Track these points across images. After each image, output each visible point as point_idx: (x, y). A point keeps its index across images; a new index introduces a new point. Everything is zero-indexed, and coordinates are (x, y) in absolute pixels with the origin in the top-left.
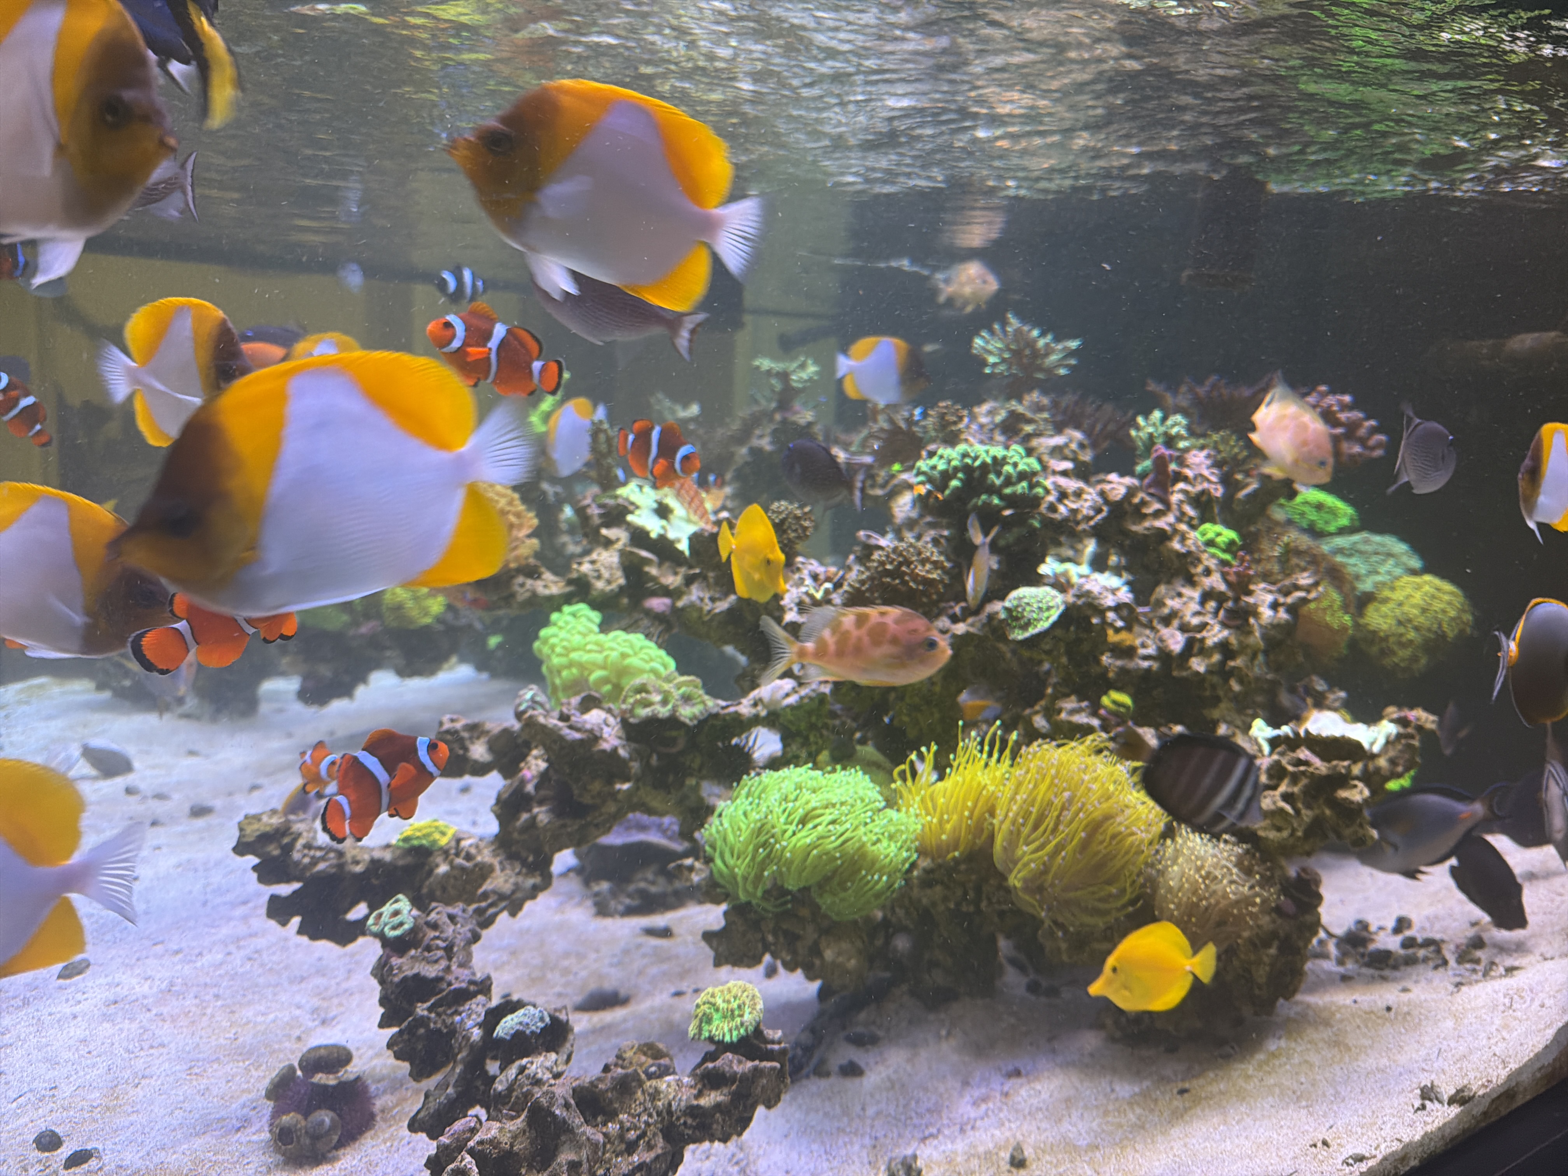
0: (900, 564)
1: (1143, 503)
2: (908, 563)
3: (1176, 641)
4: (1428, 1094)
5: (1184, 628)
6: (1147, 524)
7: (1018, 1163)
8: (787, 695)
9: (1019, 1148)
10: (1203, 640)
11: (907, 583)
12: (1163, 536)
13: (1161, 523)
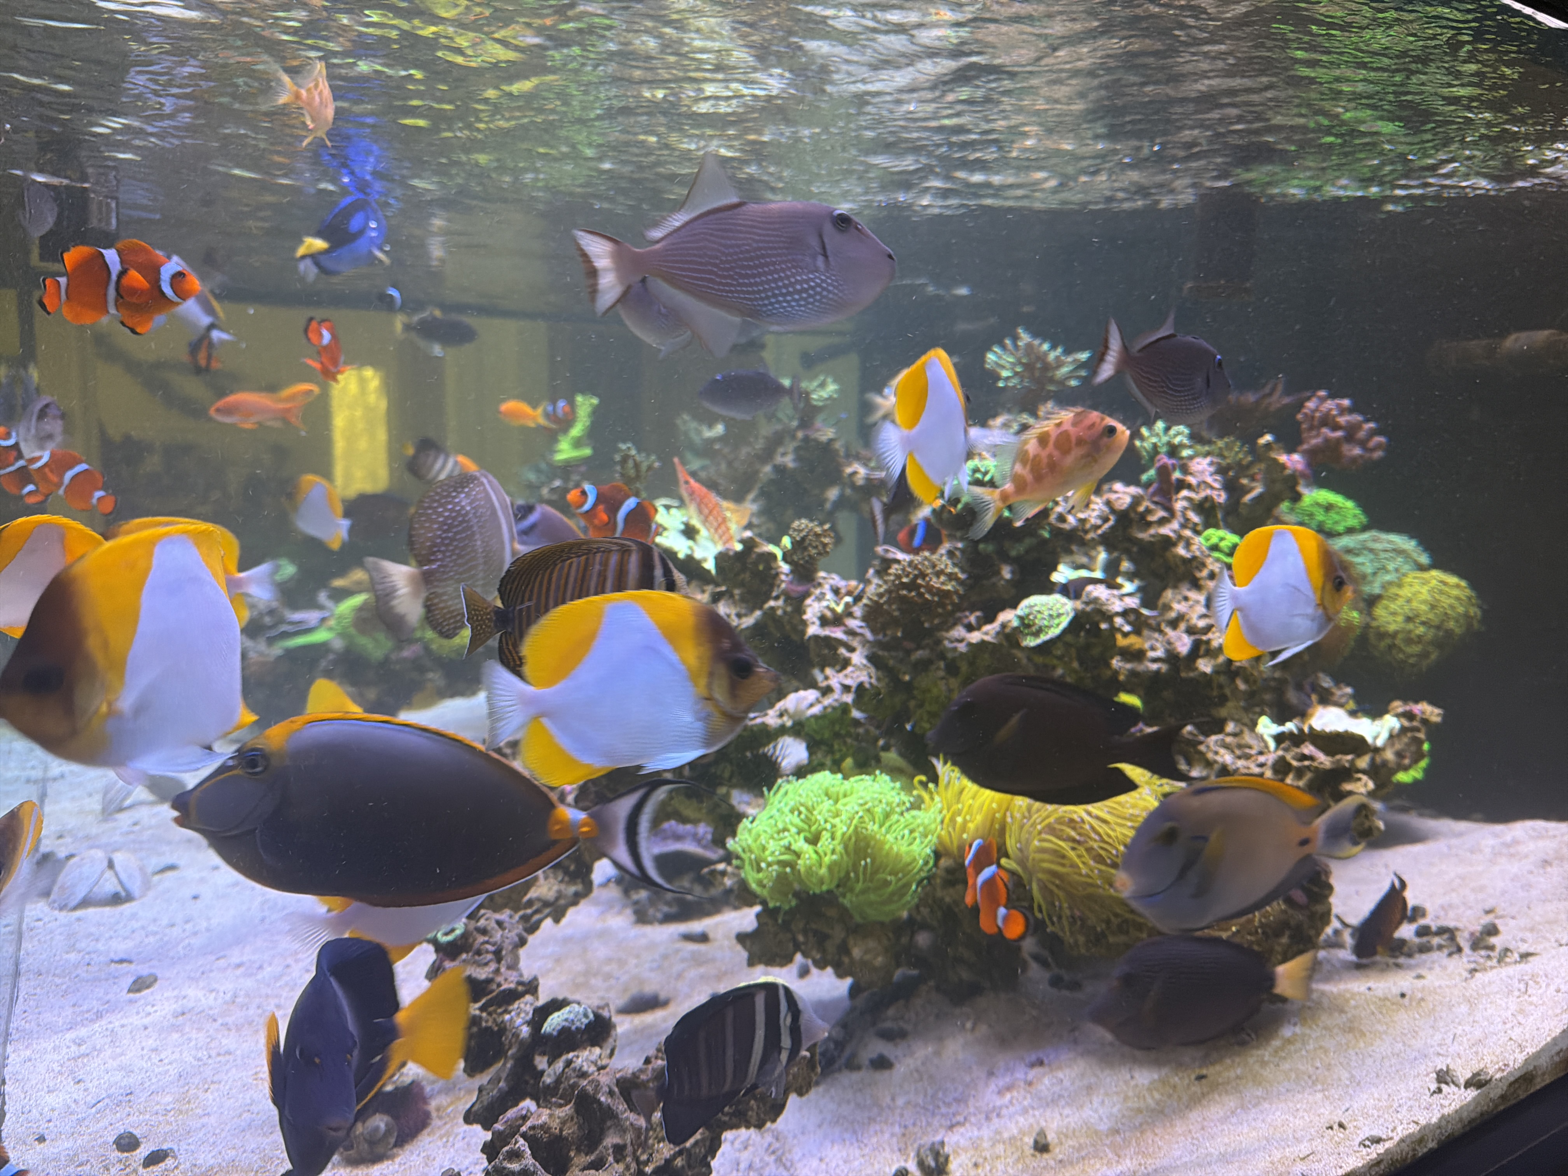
0: (916, 577)
1: (1148, 511)
2: (923, 575)
3: (1183, 644)
4: (1444, 1077)
5: (1191, 631)
6: (1152, 531)
7: (1042, 1147)
8: (811, 705)
9: (1042, 1133)
10: (1208, 642)
11: (921, 595)
12: (1168, 543)
13: (1165, 530)
